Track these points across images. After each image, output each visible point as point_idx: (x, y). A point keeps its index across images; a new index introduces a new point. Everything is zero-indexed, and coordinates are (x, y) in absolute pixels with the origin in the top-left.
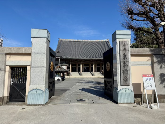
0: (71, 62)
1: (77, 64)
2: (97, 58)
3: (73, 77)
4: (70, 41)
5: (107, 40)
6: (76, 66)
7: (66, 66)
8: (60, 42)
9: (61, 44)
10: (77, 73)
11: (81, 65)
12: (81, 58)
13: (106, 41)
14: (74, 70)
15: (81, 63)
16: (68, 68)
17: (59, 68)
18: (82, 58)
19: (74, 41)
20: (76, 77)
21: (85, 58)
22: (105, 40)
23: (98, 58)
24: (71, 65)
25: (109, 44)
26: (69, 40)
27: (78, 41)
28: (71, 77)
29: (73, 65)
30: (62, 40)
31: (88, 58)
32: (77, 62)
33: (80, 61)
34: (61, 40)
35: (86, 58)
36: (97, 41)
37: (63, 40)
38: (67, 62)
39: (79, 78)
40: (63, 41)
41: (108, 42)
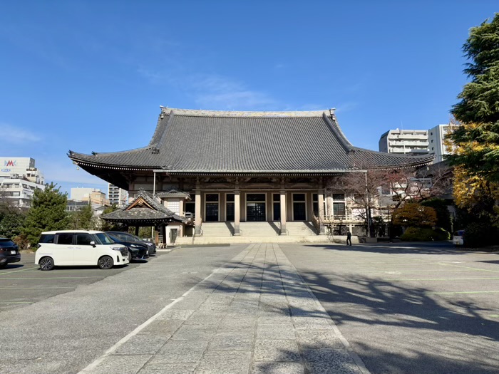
0: (198, 187)
1: (222, 193)
2: (294, 171)
3: (206, 243)
4: (200, 115)
5: (328, 114)
6: (219, 202)
7: (182, 202)
8: (165, 118)
9: (169, 125)
10: (223, 225)
11: (237, 198)
12: (237, 171)
13: (324, 115)
14: (211, 217)
15: (237, 189)
16: (189, 208)
17: (141, 207)
18: (241, 171)
20: (217, 241)
21: (249, 171)
22: (319, 113)
23: (300, 171)
24: (198, 198)
25: (335, 126)
26: (196, 114)
27: (227, 116)
28: (199, 240)
29: (210, 198)
30: (171, 112)
31: (261, 171)
32: (224, 186)
33: (233, 183)
34: (168, 112)
35: (255, 171)
36: (293, 114)
37: (177, 112)
38: (186, 187)
39: (228, 245)
40: (176, 116)
41: (331, 118)
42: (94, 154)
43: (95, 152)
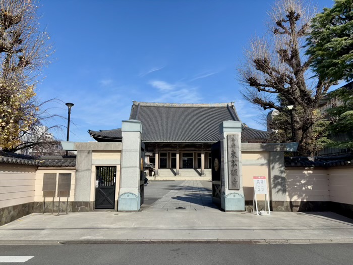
0: (157, 150)
1: (169, 153)
2: (208, 142)
3: (162, 180)
4: (155, 106)
5: (230, 105)
6: (167, 157)
7: (148, 158)
8: (135, 108)
9: (138, 112)
10: (169, 170)
11: (178, 156)
12: (178, 142)
13: (228, 105)
14: (163, 166)
15: (178, 151)
16: (152, 160)
18: (180, 142)
19: (163, 107)
20: (168, 178)
22: (225, 105)
23: (212, 142)
24: (157, 155)
25: (234, 112)
26: (153, 105)
28: (158, 178)
29: (161, 155)
30: (139, 104)
31: (191, 142)
32: (170, 149)
33: (176, 147)
34: (137, 104)
35: (188, 142)
36: (210, 105)
37: (142, 104)
38: (149, 149)
39: (174, 181)
40: (141, 106)
41: (232, 107)
42: (101, 131)
43: (102, 130)
